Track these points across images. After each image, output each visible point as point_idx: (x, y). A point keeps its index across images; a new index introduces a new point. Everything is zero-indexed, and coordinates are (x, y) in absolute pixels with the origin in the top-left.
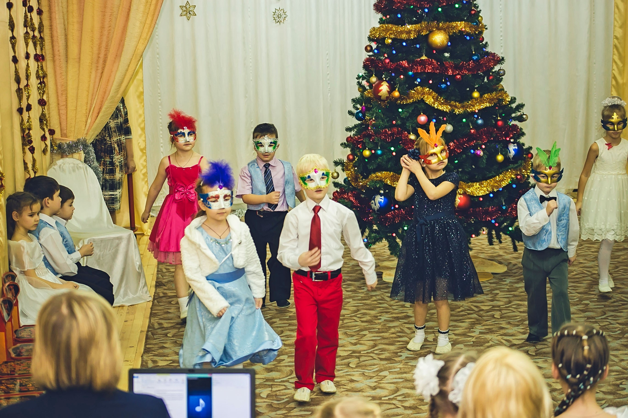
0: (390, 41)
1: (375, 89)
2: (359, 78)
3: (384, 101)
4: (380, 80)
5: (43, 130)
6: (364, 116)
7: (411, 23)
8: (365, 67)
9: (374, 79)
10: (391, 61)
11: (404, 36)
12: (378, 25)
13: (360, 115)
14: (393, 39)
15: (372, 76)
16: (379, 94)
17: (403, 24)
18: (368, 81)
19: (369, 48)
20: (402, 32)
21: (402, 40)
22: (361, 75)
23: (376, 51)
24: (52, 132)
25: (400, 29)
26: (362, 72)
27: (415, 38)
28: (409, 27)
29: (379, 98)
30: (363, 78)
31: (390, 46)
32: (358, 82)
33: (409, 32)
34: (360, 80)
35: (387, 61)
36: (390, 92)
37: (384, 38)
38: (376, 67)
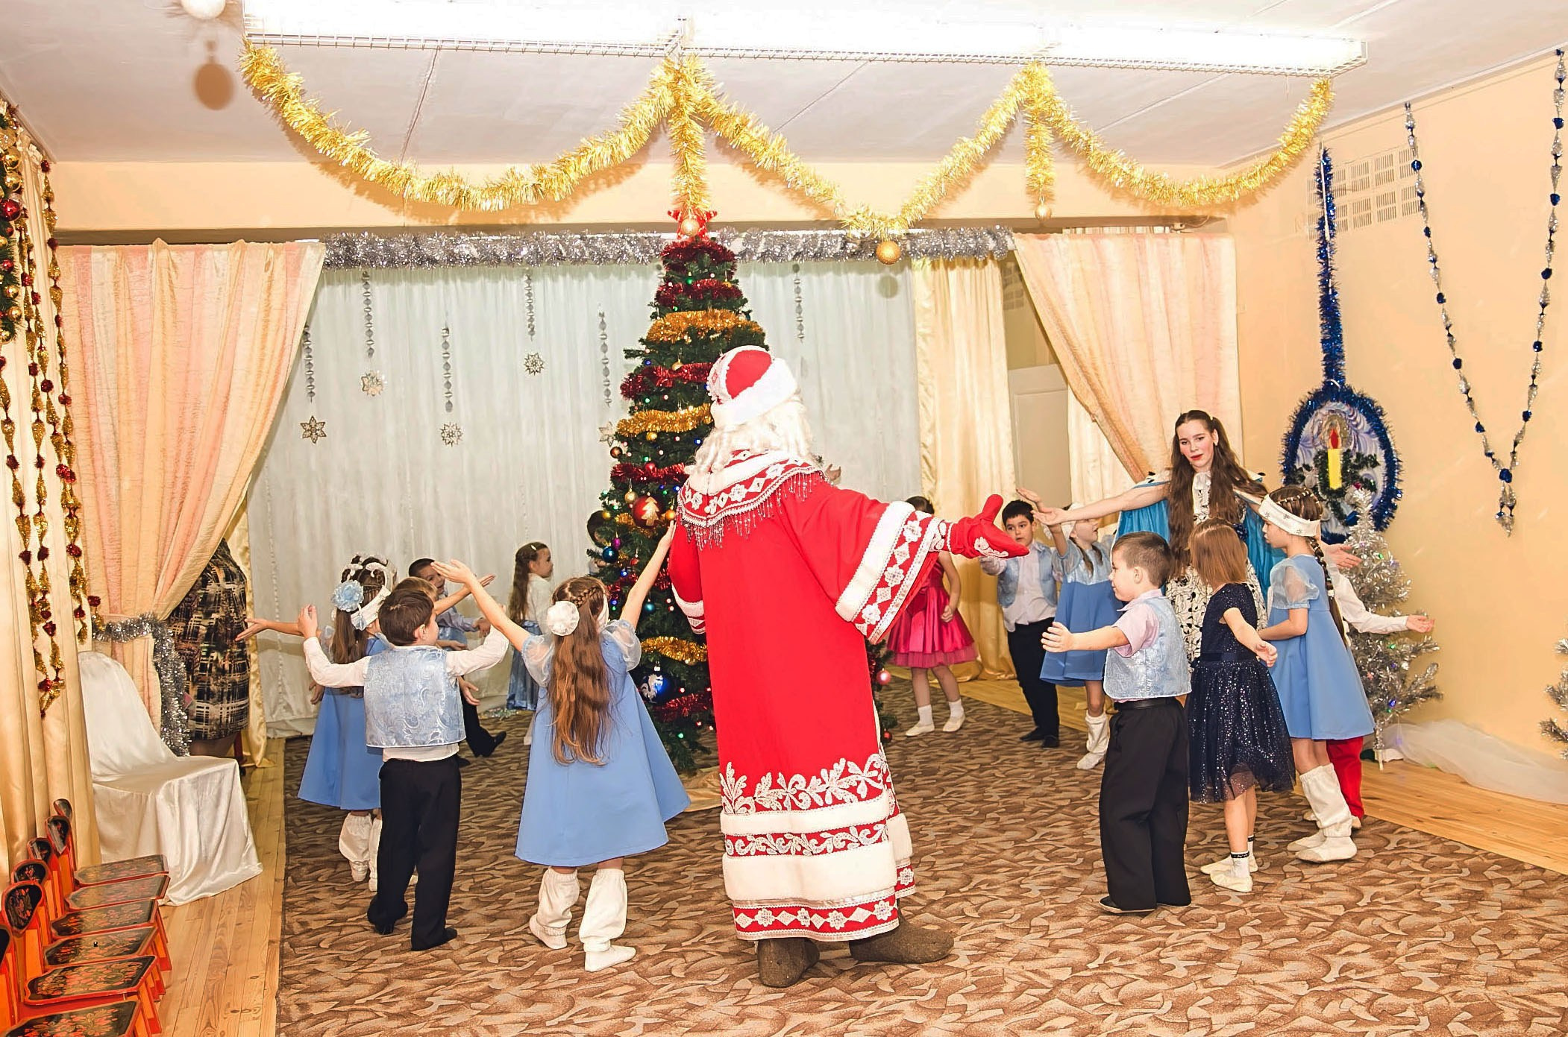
0: (654, 436)
1: (636, 512)
2: (603, 497)
3: (650, 528)
4: (642, 498)
5: (78, 598)
6: (616, 554)
7: (684, 407)
8: (615, 478)
9: (631, 496)
10: (657, 466)
11: (677, 428)
12: (628, 417)
13: (610, 553)
14: (659, 434)
15: (627, 491)
16: (643, 517)
17: (673, 408)
18: (621, 499)
19: (617, 452)
20: (672, 422)
21: (673, 434)
22: (606, 493)
23: (630, 454)
24: (94, 601)
25: (669, 416)
26: (609, 486)
27: (693, 430)
28: (682, 412)
29: (642, 523)
30: (611, 495)
31: (654, 444)
32: (604, 503)
33: (684, 421)
34: (606, 500)
35: (651, 467)
36: (659, 514)
37: (644, 434)
38: (635, 476)
